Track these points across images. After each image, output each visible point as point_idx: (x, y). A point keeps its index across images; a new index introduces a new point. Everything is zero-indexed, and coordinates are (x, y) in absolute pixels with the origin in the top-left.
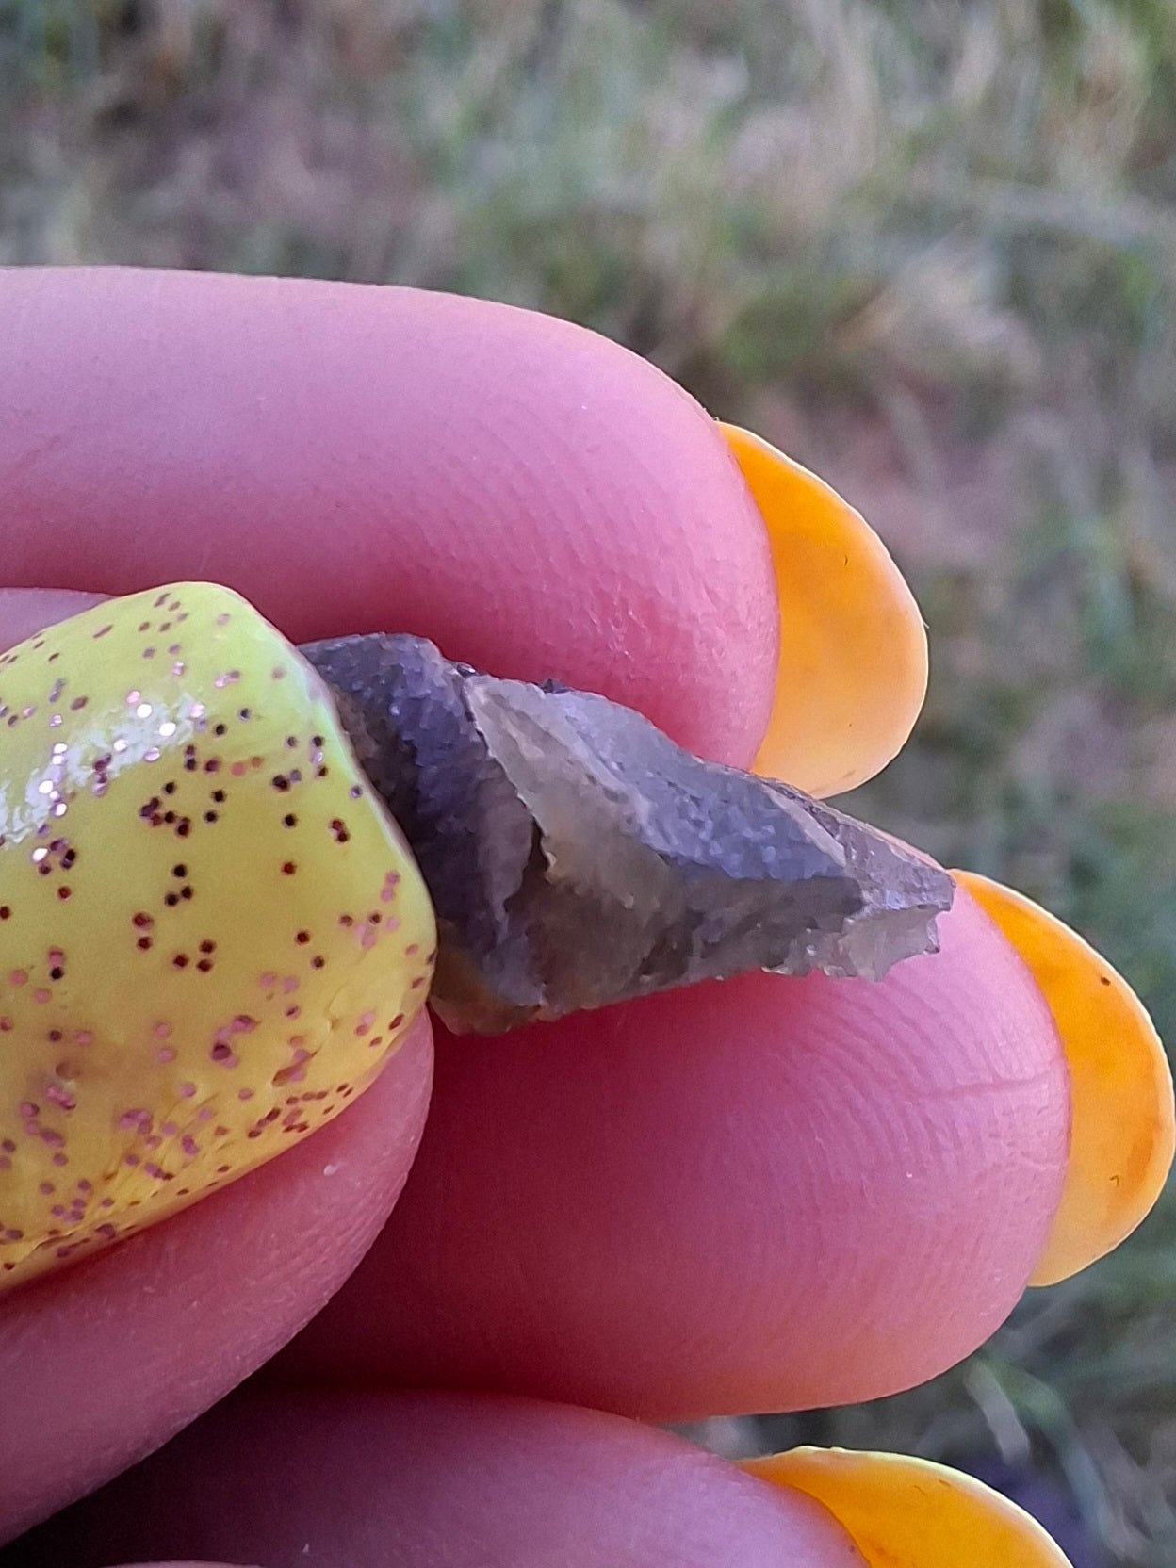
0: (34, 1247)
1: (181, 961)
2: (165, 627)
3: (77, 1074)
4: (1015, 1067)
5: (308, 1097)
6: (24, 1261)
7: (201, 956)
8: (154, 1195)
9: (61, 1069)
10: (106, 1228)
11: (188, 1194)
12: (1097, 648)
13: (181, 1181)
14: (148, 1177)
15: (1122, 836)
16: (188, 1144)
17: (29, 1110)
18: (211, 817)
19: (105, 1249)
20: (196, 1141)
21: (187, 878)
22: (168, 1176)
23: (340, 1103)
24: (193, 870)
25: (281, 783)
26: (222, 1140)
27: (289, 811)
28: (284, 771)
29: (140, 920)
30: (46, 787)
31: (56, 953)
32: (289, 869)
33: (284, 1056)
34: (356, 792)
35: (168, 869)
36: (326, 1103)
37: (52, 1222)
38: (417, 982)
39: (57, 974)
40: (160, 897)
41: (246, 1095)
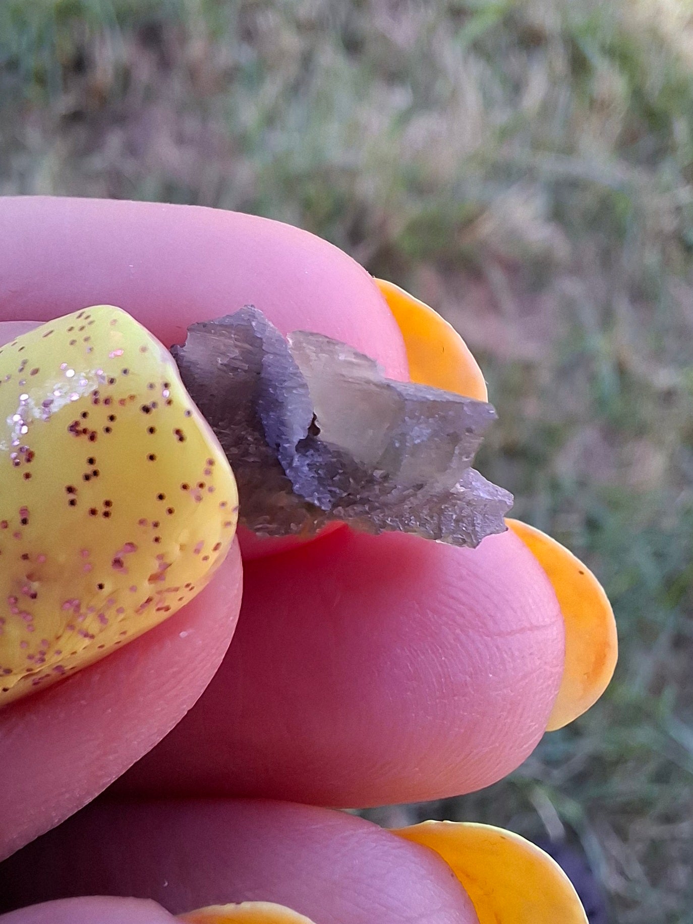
0: (19, 679)
1: (93, 512)
2: (82, 328)
3: (39, 579)
5: (169, 590)
6: (13, 687)
7: (104, 509)
8: (84, 648)
9: (30, 577)
10: (59, 668)
11: (104, 648)
12: (600, 403)
13: (100, 639)
14: (80, 637)
15: (614, 505)
16: (102, 618)
17: (12, 600)
18: (108, 430)
19: (59, 682)
20: (107, 617)
21: (96, 465)
22: (92, 637)
23: (189, 596)
24: (97, 460)
25: (146, 410)
26: (122, 616)
27: (151, 425)
28: (148, 403)
29: (70, 490)
30: (17, 418)
31: (24, 510)
32: (152, 457)
33: (154, 566)
34: (189, 413)
35: (85, 460)
36: (179, 594)
37: (28, 664)
38: (228, 524)
39: (24, 521)
40: (81, 478)
41: (133, 589)
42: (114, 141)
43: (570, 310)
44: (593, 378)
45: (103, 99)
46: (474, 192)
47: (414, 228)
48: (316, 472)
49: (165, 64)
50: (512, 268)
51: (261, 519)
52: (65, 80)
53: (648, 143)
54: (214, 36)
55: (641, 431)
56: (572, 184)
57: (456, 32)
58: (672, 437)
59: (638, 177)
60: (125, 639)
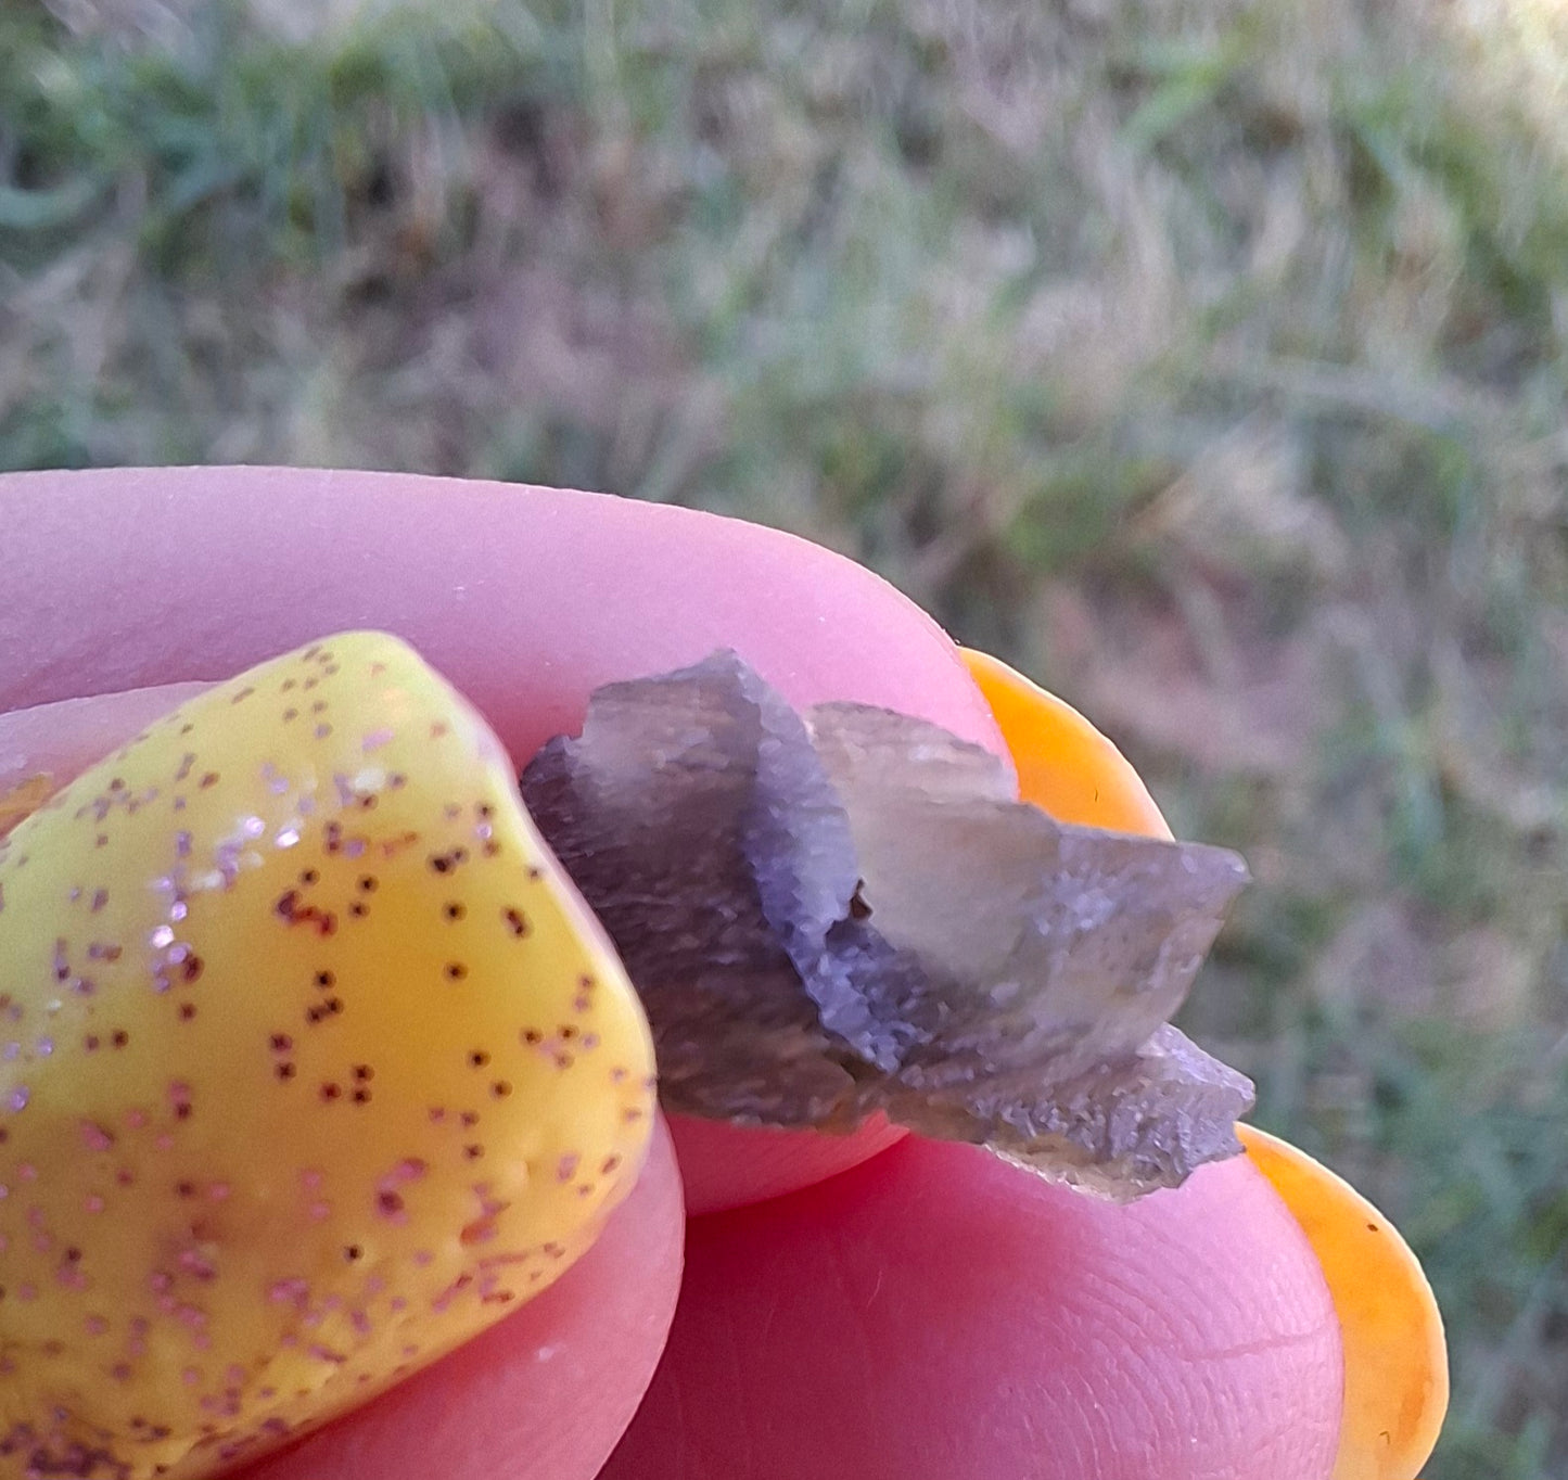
0: (190, 1447)
1: (330, 1092)
2: (311, 683)
3: (217, 1237)
4: (1293, 1325)
5: (505, 1259)
6: (179, 1465)
7: (354, 1086)
8: (326, 1384)
9: (199, 1231)
10: (274, 1424)
11: (371, 1383)
12: (1405, 856)
13: (362, 1362)
14: (315, 1360)
15: (1430, 1058)
16: (359, 1320)
17: (161, 1281)
18: (358, 910)
20: (368, 1317)
21: (334, 988)
22: (340, 1359)
23: (550, 1271)
24: (339, 975)
25: (441, 865)
26: (401, 1317)
27: (452, 900)
28: (442, 849)
29: (280, 1043)
30: (163, 884)
31: (180, 1087)
32: (455, 972)
33: (469, 1209)
34: (534, 874)
35: (309, 978)
36: (531, 1265)
37: (203, 1417)
38: (631, 1115)
39: (183, 1111)
40: (300, 1013)
41: (424, 1258)
42: (449, 338)
43: (1344, 671)
44: (1388, 808)
45: (427, 257)
46: (1156, 440)
47: (1039, 510)
48: (865, 991)
49: (547, 186)
50: (1230, 589)
51: (744, 1086)
52: (351, 218)
53: (1501, 339)
54: (643, 130)
55: (1484, 911)
56: (1348, 423)
57: (1122, 119)
58: (1544, 923)
59: (1480, 407)
60: (416, 1361)
